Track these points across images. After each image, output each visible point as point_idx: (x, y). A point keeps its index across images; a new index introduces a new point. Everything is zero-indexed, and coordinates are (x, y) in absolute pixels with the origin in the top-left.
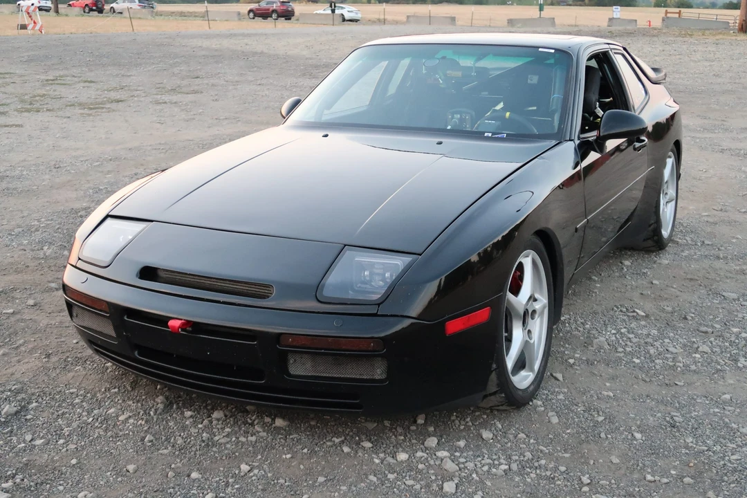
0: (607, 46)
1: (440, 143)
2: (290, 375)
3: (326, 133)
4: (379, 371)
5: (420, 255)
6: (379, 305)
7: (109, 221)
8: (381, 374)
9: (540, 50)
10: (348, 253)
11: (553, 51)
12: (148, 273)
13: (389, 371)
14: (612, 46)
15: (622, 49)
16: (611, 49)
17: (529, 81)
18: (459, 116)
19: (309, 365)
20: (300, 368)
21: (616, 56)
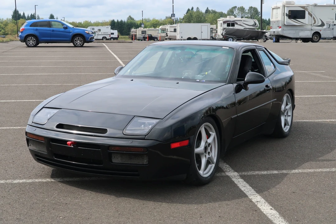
0: (255, 47)
1: (178, 83)
2: (112, 162)
3: (132, 79)
4: (145, 161)
5: (162, 119)
6: (146, 136)
7: (44, 109)
8: (146, 162)
9: (223, 47)
10: (135, 119)
11: (228, 48)
12: (60, 126)
13: (149, 161)
14: (257, 47)
15: (264, 49)
16: (257, 48)
18: (187, 73)
19: (120, 159)
20: (117, 160)
21: (259, 51)
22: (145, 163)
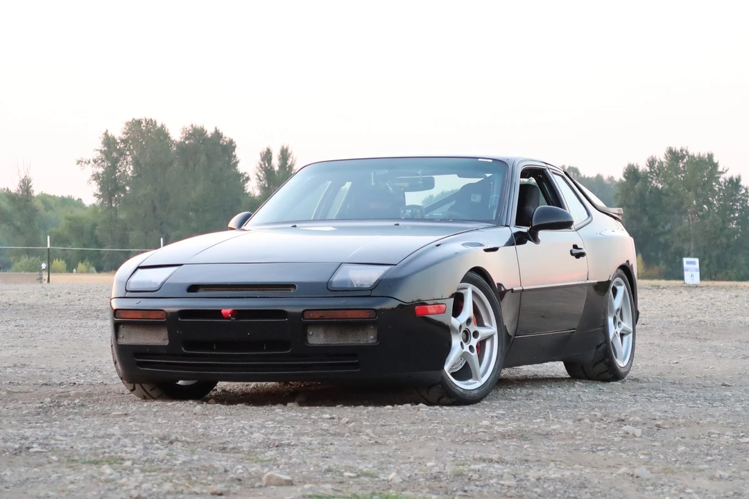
0: (545, 165)
1: (398, 225)
2: (308, 343)
3: (294, 225)
4: (372, 337)
5: (395, 265)
6: (371, 290)
7: (139, 270)
8: (373, 340)
9: (480, 160)
10: (344, 267)
11: (491, 161)
12: (193, 288)
13: (378, 338)
14: (549, 166)
15: (563, 172)
16: (548, 169)
17: (472, 200)
18: (410, 211)
19: (322, 336)
20: (317, 338)
21: (554, 175)
22: (370, 342)
